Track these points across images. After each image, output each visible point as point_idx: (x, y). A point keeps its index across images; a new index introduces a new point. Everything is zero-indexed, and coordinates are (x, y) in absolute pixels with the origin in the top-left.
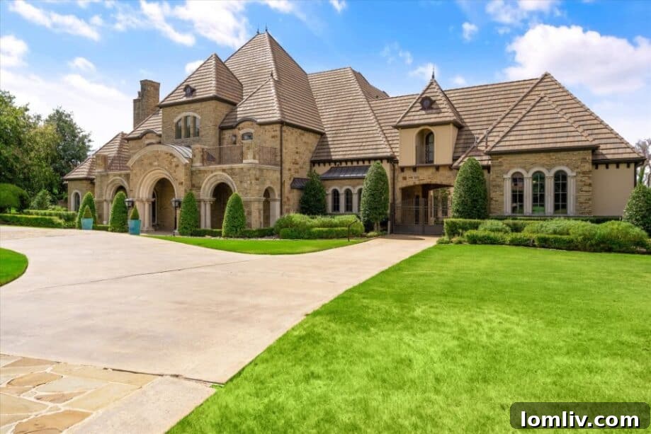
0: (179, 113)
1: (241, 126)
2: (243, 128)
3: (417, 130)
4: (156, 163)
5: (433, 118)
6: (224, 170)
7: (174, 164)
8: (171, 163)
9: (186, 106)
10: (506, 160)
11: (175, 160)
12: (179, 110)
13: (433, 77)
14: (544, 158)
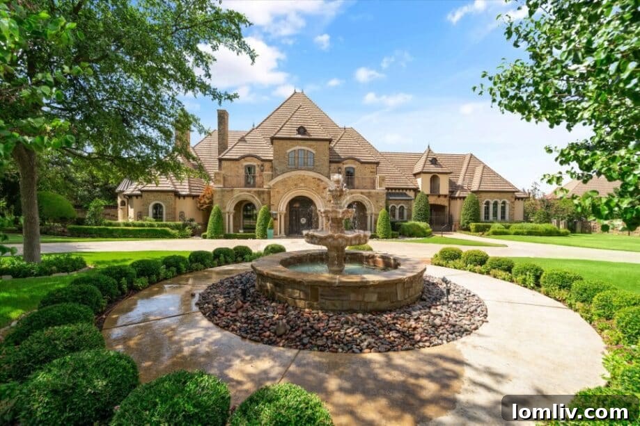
0: (293, 146)
1: (345, 162)
2: (346, 164)
3: (432, 175)
4: (302, 185)
5: (439, 170)
6: (362, 193)
7: (322, 187)
8: (318, 186)
9: (300, 142)
10: (483, 195)
11: (323, 183)
12: (292, 143)
13: (429, 147)
14: (498, 195)
